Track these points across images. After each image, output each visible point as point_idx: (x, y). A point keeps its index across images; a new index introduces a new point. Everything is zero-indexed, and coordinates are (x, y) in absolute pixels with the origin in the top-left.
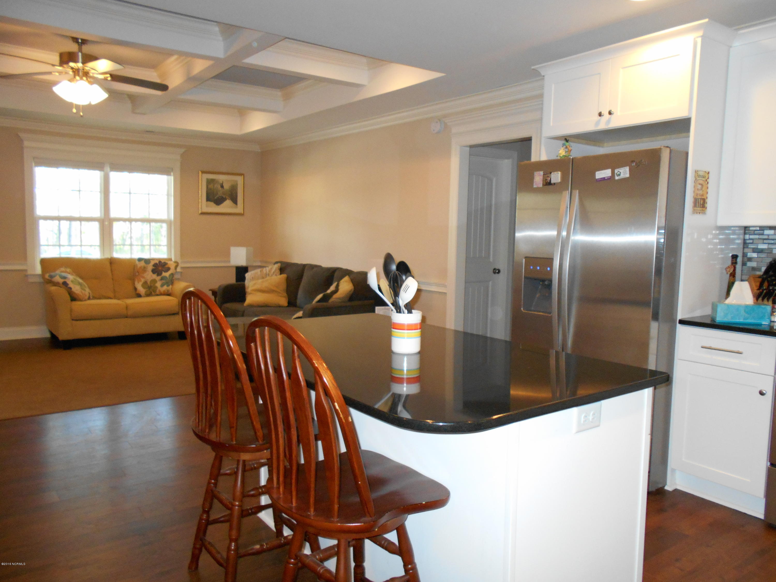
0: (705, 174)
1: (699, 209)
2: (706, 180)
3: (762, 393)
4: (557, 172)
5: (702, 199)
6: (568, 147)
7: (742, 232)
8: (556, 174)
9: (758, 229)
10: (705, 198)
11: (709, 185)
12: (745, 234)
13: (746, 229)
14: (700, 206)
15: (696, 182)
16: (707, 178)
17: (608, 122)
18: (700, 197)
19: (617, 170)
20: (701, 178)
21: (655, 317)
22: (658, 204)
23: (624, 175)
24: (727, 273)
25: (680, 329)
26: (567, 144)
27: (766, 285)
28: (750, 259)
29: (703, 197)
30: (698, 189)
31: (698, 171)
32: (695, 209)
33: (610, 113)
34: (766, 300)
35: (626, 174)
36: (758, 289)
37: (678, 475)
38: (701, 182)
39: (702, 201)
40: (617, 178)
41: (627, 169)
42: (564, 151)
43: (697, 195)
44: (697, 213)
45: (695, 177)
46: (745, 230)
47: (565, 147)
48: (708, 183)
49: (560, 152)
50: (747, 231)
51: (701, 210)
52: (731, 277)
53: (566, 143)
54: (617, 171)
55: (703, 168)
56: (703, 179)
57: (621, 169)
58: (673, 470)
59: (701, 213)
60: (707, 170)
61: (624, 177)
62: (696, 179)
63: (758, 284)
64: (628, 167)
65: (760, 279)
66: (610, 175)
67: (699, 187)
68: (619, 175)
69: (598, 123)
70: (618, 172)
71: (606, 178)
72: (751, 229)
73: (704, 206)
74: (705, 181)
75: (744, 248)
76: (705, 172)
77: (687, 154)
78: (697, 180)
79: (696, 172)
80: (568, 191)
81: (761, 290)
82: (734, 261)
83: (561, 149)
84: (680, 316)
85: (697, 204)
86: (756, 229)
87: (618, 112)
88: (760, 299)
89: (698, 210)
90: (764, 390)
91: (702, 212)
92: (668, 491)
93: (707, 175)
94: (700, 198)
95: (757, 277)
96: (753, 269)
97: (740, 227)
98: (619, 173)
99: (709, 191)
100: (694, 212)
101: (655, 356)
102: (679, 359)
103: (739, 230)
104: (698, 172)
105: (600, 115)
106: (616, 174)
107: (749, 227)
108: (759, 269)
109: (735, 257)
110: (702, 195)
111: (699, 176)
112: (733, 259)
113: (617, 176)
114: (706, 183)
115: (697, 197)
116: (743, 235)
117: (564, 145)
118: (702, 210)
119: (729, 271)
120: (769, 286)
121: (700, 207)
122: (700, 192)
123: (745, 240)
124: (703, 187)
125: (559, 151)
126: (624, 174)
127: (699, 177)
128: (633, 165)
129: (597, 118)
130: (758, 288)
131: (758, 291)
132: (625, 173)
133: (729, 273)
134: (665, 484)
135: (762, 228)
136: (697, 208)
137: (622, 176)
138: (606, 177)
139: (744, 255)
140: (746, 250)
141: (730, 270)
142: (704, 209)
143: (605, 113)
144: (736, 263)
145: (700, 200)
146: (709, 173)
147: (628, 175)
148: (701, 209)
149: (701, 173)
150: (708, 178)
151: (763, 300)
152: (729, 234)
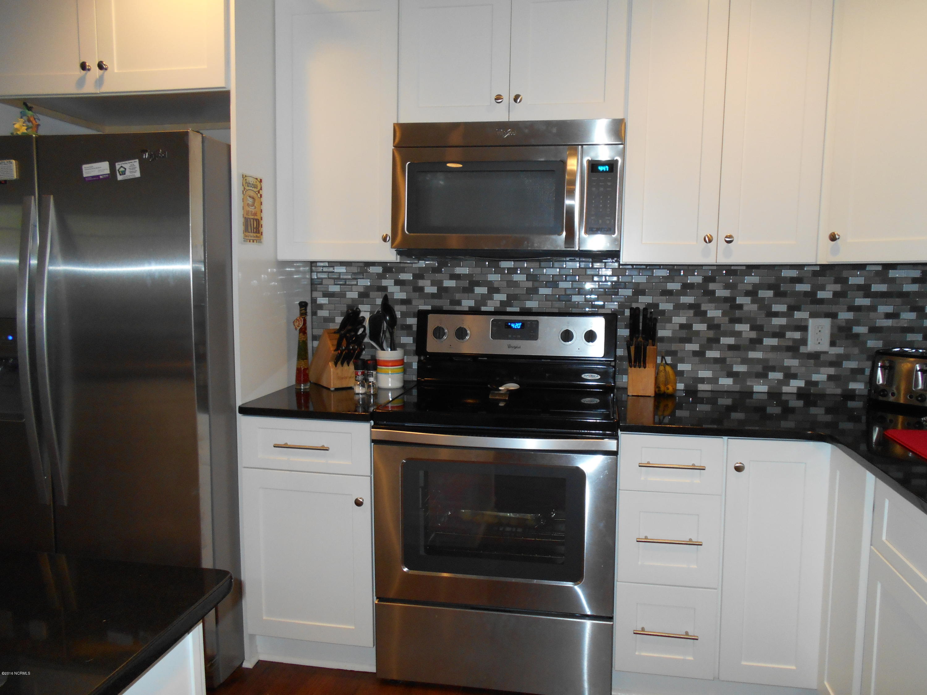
0: (256, 182)
1: (252, 234)
2: (259, 192)
3: (358, 503)
4: (8, 161)
5: (255, 219)
6: (32, 119)
7: (308, 268)
8: (6, 163)
9: (327, 264)
10: (259, 218)
11: (263, 200)
12: (312, 271)
13: (313, 265)
14: (254, 230)
15: (244, 192)
16: (259, 188)
17: (100, 81)
18: (252, 217)
19: (119, 164)
20: (251, 188)
21: (204, 406)
22: (190, 225)
23: (131, 174)
24: (296, 329)
25: (243, 421)
26: (30, 113)
27: (344, 343)
28: (321, 307)
29: (256, 217)
30: (248, 204)
31: (246, 176)
32: (247, 234)
33: (101, 66)
34: (345, 364)
35: (135, 171)
36: (335, 350)
37: (259, 641)
38: (252, 194)
39: (255, 222)
40: (120, 178)
41: (136, 163)
42: (23, 126)
43: (248, 213)
44: (250, 241)
45: (243, 185)
46: (311, 267)
47: (25, 118)
48: (261, 196)
49: (17, 126)
50: (313, 268)
51: (255, 237)
52: (301, 334)
53: (27, 111)
54: (120, 166)
55: (254, 172)
56: (255, 190)
57: (125, 163)
58: (252, 637)
59: (255, 241)
60: (259, 176)
61: (131, 177)
62: (244, 188)
63: (335, 342)
64: (137, 160)
65: (337, 336)
66: (108, 171)
67: (250, 201)
68: (123, 173)
69: (81, 82)
70: (122, 167)
71: (101, 177)
72: (318, 264)
73: (259, 230)
74: (257, 192)
75: (312, 291)
76: (257, 179)
77: (229, 147)
78: (246, 190)
79: (244, 177)
80: (33, 198)
81: (339, 352)
82: (303, 311)
83: (18, 121)
84: (239, 402)
85: (249, 227)
86: (325, 265)
87: (114, 67)
88: (339, 363)
89: (251, 237)
90: (360, 498)
91: (257, 240)
92: (247, 669)
93: (258, 183)
94: (252, 219)
95: (333, 333)
96: (327, 320)
97: (305, 263)
98: (122, 169)
99: (264, 207)
100: (246, 239)
101: (209, 468)
102: (245, 467)
103: (304, 266)
104: (246, 178)
105: (83, 66)
106: (118, 170)
107: (316, 262)
108: (332, 320)
109: (303, 305)
110: (255, 214)
111: (248, 184)
112: (301, 309)
113: (120, 175)
114: (259, 195)
115: (247, 217)
116: (310, 272)
117: (22, 115)
118: (257, 237)
119: (299, 326)
120: (348, 345)
121: (254, 233)
122: (251, 209)
123: (312, 279)
124: (255, 201)
125: (14, 124)
126: (131, 172)
127: (248, 186)
128: (144, 156)
129: (80, 73)
130: (335, 348)
131: (336, 353)
132: (133, 169)
133: (298, 328)
134: (243, 659)
135: (332, 264)
136: (249, 234)
137: (129, 175)
138: (101, 175)
139: (314, 301)
140: (315, 294)
141: (299, 324)
142: (258, 235)
143: (93, 64)
144: (306, 314)
145: (252, 221)
146: (261, 181)
147: (138, 174)
148: (255, 235)
149: (251, 180)
150: (261, 189)
151: (342, 364)
152: (291, 273)
